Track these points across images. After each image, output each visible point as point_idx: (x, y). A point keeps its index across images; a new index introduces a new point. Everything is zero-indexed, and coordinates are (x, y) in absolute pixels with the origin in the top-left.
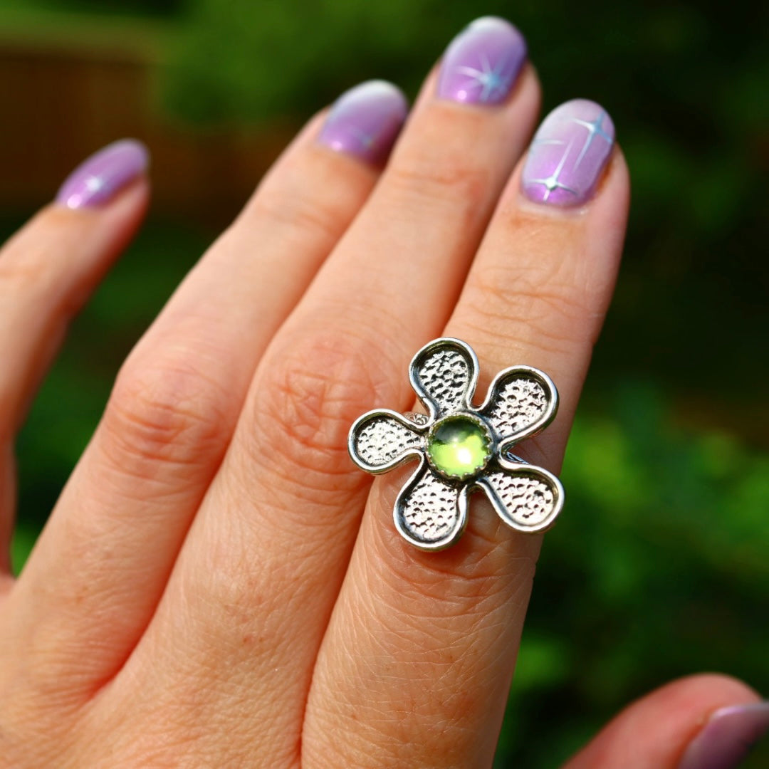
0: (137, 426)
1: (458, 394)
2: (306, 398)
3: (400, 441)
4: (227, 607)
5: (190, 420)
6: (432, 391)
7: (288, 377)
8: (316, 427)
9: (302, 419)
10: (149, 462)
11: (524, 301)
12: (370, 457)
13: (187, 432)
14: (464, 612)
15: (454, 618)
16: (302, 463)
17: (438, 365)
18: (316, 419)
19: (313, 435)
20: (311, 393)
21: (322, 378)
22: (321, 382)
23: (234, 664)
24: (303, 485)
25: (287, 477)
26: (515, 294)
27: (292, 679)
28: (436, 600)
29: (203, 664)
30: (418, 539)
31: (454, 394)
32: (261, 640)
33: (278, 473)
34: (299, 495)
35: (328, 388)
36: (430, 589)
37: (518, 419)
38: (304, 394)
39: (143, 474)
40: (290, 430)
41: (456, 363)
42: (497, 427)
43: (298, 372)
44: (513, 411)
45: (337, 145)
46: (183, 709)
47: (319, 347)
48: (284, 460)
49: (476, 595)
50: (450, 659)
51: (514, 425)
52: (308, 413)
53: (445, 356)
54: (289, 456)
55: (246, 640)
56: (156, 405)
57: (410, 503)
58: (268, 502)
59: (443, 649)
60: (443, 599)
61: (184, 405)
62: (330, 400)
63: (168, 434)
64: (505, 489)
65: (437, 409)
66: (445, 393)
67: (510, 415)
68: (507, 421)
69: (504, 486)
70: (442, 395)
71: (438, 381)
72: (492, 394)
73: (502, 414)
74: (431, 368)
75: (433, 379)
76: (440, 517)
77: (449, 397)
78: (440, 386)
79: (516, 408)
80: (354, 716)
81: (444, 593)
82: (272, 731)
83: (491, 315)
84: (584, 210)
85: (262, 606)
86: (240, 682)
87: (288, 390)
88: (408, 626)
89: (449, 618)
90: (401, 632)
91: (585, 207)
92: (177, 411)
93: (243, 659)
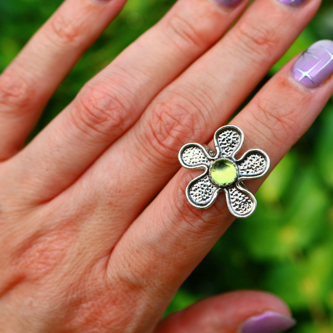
1: (231, 150)
2: (166, 125)
3: (200, 159)
6: (221, 144)
7: (162, 113)
8: (165, 138)
11: (274, 120)
12: (186, 160)
14: (198, 233)
16: (155, 148)
17: (227, 135)
18: (166, 134)
19: (163, 140)
20: (168, 124)
21: (175, 119)
22: (174, 121)
23: (102, 210)
25: (147, 150)
26: (271, 115)
30: (192, 201)
31: (229, 150)
32: (116, 206)
33: (144, 147)
34: (150, 159)
35: (175, 125)
37: (251, 170)
38: (165, 122)
40: (154, 134)
41: (235, 138)
42: (241, 170)
43: (166, 113)
44: (250, 166)
47: (179, 105)
48: (148, 143)
50: (185, 247)
51: (248, 172)
52: (164, 131)
53: (232, 133)
54: (150, 143)
55: (110, 203)
56: (97, 108)
57: (195, 185)
58: (136, 156)
59: (184, 243)
62: (174, 130)
63: (99, 120)
64: (234, 196)
65: (220, 153)
66: (226, 147)
67: (248, 167)
68: (246, 169)
69: (234, 194)
70: (224, 148)
71: (225, 142)
72: (244, 156)
73: (245, 166)
74: (225, 135)
75: (224, 140)
76: (204, 196)
77: (227, 150)
78: (225, 144)
79: (251, 165)
80: (137, 251)
81: (193, 223)
82: (107, 239)
83: (259, 120)
84: (313, 90)
85: (120, 194)
86: (101, 218)
87: (160, 118)
88: (173, 230)
89: (191, 233)
90: (170, 231)
91: (314, 89)
92: (104, 113)
93: (106, 210)
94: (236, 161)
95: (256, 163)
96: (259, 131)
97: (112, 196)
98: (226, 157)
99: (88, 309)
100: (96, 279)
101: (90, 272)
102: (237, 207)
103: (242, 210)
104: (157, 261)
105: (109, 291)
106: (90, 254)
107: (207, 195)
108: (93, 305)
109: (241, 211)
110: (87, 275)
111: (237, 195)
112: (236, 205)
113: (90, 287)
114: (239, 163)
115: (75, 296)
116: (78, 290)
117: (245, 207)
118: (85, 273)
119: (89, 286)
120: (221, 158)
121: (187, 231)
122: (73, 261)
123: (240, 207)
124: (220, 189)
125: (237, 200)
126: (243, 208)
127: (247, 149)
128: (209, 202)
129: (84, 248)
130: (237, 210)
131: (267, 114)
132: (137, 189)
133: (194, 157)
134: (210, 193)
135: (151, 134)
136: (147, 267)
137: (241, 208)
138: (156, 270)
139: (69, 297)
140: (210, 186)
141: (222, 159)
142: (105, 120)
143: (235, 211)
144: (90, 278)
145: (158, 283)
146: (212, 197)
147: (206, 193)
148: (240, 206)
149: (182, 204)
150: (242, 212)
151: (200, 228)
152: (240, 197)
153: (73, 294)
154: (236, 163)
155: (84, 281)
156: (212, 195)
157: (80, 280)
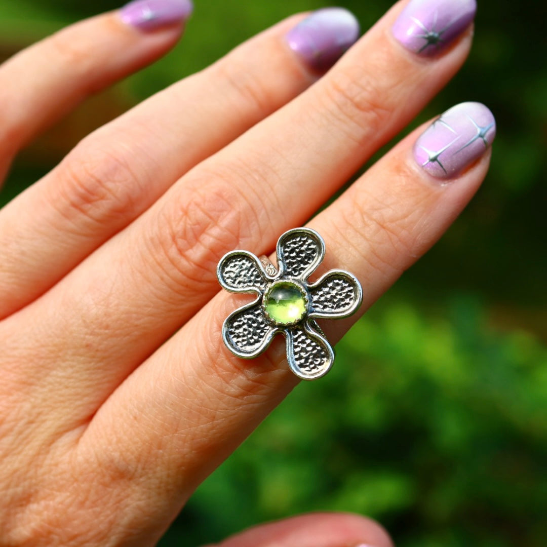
0: (75, 183)
1: (302, 269)
2: (194, 224)
3: (252, 278)
4: (84, 321)
5: (109, 195)
6: (287, 258)
7: (189, 204)
8: (191, 246)
9: (184, 236)
10: (73, 209)
12: (228, 278)
13: (104, 202)
14: (237, 397)
15: (228, 397)
16: (172, 261)
17: (299, 244)
18: (193, 240)
19: (187, 250)
20: (198, 223)
21: (211, 217)
22: (208, 219)
23: (74, 355)
24: (167, 274)
25: (159, 264)
26: (371, 219)
27: (106, 379)
28: (223, 381)
29: (55, 345)
30: (231, 345)
31: (299, 268)
32: (97, 351)
33: (155, 259)
34: (162, 279)
35: (210, 226)
36: (224, 373)
37: (330, 305)
38: (194, 221)
39: (66, 215)
40: (174, 238)
41: (311, 249)
42: (314, 302)
43: (197, 204)
44: (329, 297)
45: (294, 46)
46: (30, 364)
47: (219, 195)
48: (162, 252)
49: (249, 391)
50: (213, 418)
51: (325, 307)
52: (190, 235)
53: (306, 241)
54: (166, 253)
55: (88, 346)
56: (92, 176)
57: (239, 320)
58: (141, 272)
59: (211, 411)
60: (227, 383)
61: (110, 185)
62: (208, 234)
63: (92, 198)
64: (299, 343)
65: (285, 271)
66: (294, 263)
67: (326, 299)
68: (322, 301)
69: (300, 340)
70: (291, 264)
71: (294, 254)
72: (322, 280)
73: (321, 296)
74: (295, 243)
75: (292, 251)
76: (251, 338)
77: (296, 267)
78: (293, 258)
79: (332, 296)
80: (135, 418)
81: (230, 380)
82: (78, 403)
83: (351, 225)
84: (445, 184)
85: (107, 331)
86: (72, 367)
87: (186, 213)
88: (197, 387)
89: (225, 395)
90: (192, 388)
91: (446, 182)
92: (103, 186)
93: (81, 355)
94: (308, 287)
95: (339, 293)
96: (348, 242)
97: (92, 334)
98: (293, 280)
99: (39, 513)
100: (56, 465)
101: (48, 452)
102: (303, 361)
103: (310, 367)
104: (165, 437)
105: (75, 485)
106: (48, 423)
107: (256, 338)
108: (47, 508)
109: (307, 368)
110: (41, 457)
111: (303, 342)
112: (300, 358)
113: (46, 477)
114: (313, 291)
115: (19, 490)
116: (25, 480)
117: (315, 362)
118: (38, 454)
119: (44, 474)
120: (285, 279)
121: (219, 391)
122: (20, 433)
123: (306, 361)
124: (277, 328)
125: (303, 350)
126: (312, 363)
127: (328, 270)
128: (258, 349)
129: (39, 414)
130: (301, 366)
131: (365, 216)
132: (136, 326)
133: (243, 273)
134: (262, 334)
135: (169, 238)
136: (147, 444)
137: (308, 364)
138: (161, 451)
139: (11, 491)
140: (262, 323)
141: (287, 281)
142: (103, 198)
143: (298, 367)
144: (47, 462)
145: (161, 472)
146: (263, 341)
147: (255, 334)
148: (307, 359)
149: (216, 347)
150: (309, 369)
151: (240, 388)
152: (309, 345)
153: (17, 485)
154: (307, 290)
155: (37, 466)
156: (265, 337)
157: (30, 464)
